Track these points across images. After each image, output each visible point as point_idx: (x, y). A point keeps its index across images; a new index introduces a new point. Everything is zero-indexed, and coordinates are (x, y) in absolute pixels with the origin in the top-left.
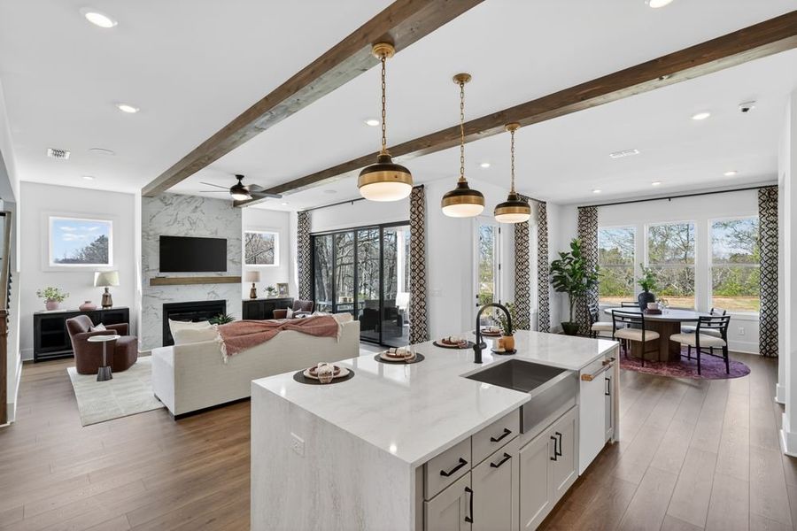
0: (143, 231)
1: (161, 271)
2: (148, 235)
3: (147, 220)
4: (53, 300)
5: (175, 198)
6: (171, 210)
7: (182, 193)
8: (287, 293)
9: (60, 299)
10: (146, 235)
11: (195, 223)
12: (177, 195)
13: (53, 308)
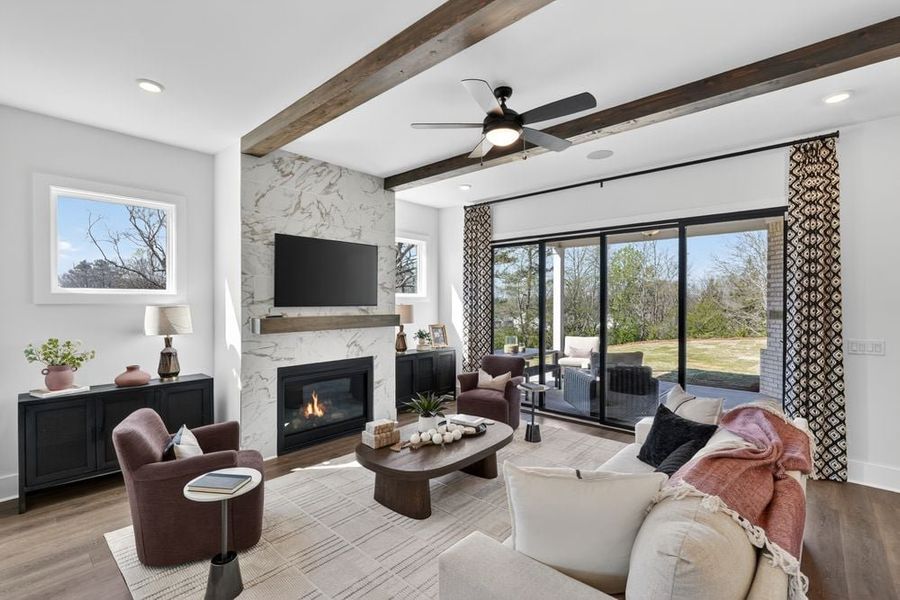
0: (243, 223)
1: (277, 304)
2: (253, 232)
3: (252, 201)
4: (61, 367)
5: (298, 162)
6: (291, 185)
7: (309, 156)
8: (445, 341)
9: (76, 363)
10: (249, 233)
11: (327, 214)
12: (301, 158)
13: (62, 384)
